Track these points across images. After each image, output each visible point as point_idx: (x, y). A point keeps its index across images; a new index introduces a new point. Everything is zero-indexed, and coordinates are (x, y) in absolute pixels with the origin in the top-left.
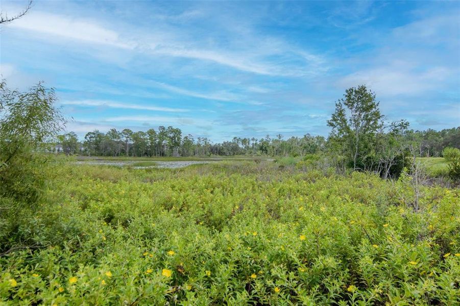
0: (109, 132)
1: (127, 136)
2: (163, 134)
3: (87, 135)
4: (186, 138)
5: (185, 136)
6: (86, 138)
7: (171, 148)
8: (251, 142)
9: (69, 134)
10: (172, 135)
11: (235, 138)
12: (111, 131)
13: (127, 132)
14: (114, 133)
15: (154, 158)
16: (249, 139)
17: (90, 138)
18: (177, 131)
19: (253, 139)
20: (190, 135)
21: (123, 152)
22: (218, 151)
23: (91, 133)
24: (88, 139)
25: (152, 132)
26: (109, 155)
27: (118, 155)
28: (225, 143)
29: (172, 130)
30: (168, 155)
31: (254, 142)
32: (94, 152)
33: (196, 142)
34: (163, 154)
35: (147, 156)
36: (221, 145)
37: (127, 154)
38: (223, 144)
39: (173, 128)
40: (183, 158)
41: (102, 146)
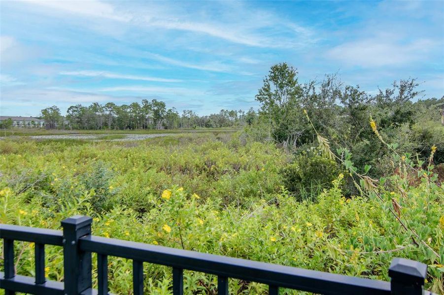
0: (92, 106)
1: (110, 109)
2: (147, 107)
3: (69, 109)
4: (170, 110)
5: (169, 109)
6: (68, 112)
7: (155, 121)
8: (239, 114)
9: (51, 108)
10: (156, 108)
11: (222, 110)
12: (93, 105)
13: (110, 105)
14: (95, 107)
15: (136, 131)
16: (236, 111)
17: (73, 111)
18: (161, 104)
19: (240, 111)
20: (174, 108)
21: (106, 125)
22: (205, 123)
23: (73, 107)
24: (71, 112)
25: (135, 106)
26: (91, 128)
27: (100, 128)
28: (212, 115)
29: (156, 103)
30: (151, 128)
31: (242, 114)
32: (75, 125)
33: (181, 115)
34: (145, 127)
35: (130, 128)
36: (208, 118)
37: (110, 128)
38: (209, 117)
39: (157, 101)
40: (166, 130)
41: (84, 120)
